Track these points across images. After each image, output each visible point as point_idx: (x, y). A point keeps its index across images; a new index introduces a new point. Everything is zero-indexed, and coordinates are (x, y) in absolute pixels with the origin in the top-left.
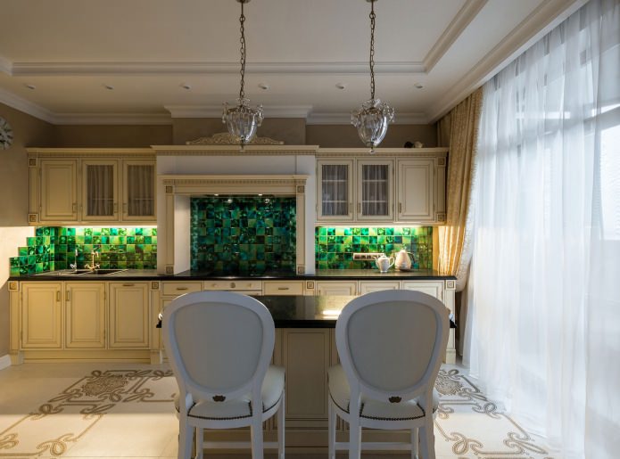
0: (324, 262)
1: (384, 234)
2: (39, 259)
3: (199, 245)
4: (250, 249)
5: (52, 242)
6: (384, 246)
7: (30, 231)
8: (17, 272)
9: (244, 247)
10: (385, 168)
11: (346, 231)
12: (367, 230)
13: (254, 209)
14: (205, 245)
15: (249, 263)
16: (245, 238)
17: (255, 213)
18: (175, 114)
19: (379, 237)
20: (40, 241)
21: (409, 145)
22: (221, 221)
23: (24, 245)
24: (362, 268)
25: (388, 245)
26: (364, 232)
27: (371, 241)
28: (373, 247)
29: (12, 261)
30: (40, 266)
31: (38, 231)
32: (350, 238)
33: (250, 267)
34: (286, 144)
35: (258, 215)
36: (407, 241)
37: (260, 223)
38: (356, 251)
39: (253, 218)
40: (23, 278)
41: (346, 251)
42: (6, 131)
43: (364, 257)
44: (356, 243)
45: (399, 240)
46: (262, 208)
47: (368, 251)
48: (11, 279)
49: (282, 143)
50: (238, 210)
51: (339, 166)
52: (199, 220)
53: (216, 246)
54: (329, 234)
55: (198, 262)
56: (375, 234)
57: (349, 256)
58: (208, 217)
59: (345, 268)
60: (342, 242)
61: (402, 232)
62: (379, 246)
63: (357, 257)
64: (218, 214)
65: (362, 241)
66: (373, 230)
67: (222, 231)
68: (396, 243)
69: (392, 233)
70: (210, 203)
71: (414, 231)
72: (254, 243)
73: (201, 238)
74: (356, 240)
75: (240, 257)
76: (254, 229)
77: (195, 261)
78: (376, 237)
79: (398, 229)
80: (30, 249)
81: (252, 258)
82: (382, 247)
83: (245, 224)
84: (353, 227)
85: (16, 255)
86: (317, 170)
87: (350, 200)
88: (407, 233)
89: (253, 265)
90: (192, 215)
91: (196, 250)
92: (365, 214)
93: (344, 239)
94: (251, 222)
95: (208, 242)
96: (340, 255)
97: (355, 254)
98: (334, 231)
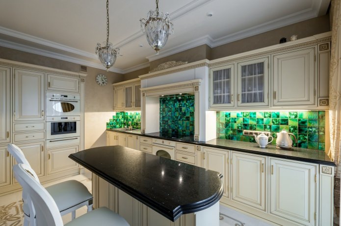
0: (223, 135)
1: (270, 117)
2: (117, 123)
3: (163, 120)
4: (183, 124)
5: (122, 117)
6: (270, 126)
7: (114, 114)
8: (109, 128)
9: (180, 122)
10: (261, 65)
11: (238, 114)
12: (255, 113)
13: (185, 102)
14: (165, 121)
15: (183, 131)
16: (181, 118)
17: (185, 104)
18: (151, 60)
19: (265, 119)
20: (118, 117)
21: (283, 41)
22: (171, 109)
23: (112, 118)
24: (250, 142)
25: (274, 126)
26: (252, 116)
27: (258, 122)
28: (260, 126)
29: (107, 124)
30: (118, 126)
31: (117, 114)
32: (241, 120)
33: (183, 133)
34: (189, 63)
35: (187, 105)
36: (293, 123)
37: (187, 110)
38: (246, 129)
39: (184, 107)
40: (111, 130)
41: (238, 128)
42: (105, 79)
43: (251, 133)
44: (246, 123)
45: (285, 122)
46: (188, 101)
47: (255, 129)
48: (107, 130)
49: (186, 62)
50: (178, 102)
51: (224, 70)
52: (163, 108)
53: (169, 121)
54: (226, 116)
55: (162, 129)
56: (263, 117)
57: (240, 131)
58: (166, 107)
59: (237, 140)
60: (235, 122)
61: (288, 115)
62: (265, 126)
63: (246, 133)
64: (170, 105)
65: (250, 122)
66: (259, 114)
67: (171, 114)
68: (282, 124)
69: (278, 116)
70: (167, 100)
71: (302, 115)
72: (185, 120)
73: (163, 117)
74: (246, 121)
75: (178, 128)
76: (185, 113)
77: (161, 128)
78: (263, 119)
79: (284, 113)
80: (114, 120)
81: (184, 129)
82: (268, 127)
83: (181, 110)
84: (243, 111)
85: (109, 122)
86: (210, 75)
87: (232, 93)
88: (293, 117)
89: (184, 132)
90: (160, 106)
91: (161, 123)
92: (243, 102)
93: (236, 120)
94: (184, 109)
95: (166, 119)
96: (234, 130)
97: (244, 131)
98: (230, 114)
